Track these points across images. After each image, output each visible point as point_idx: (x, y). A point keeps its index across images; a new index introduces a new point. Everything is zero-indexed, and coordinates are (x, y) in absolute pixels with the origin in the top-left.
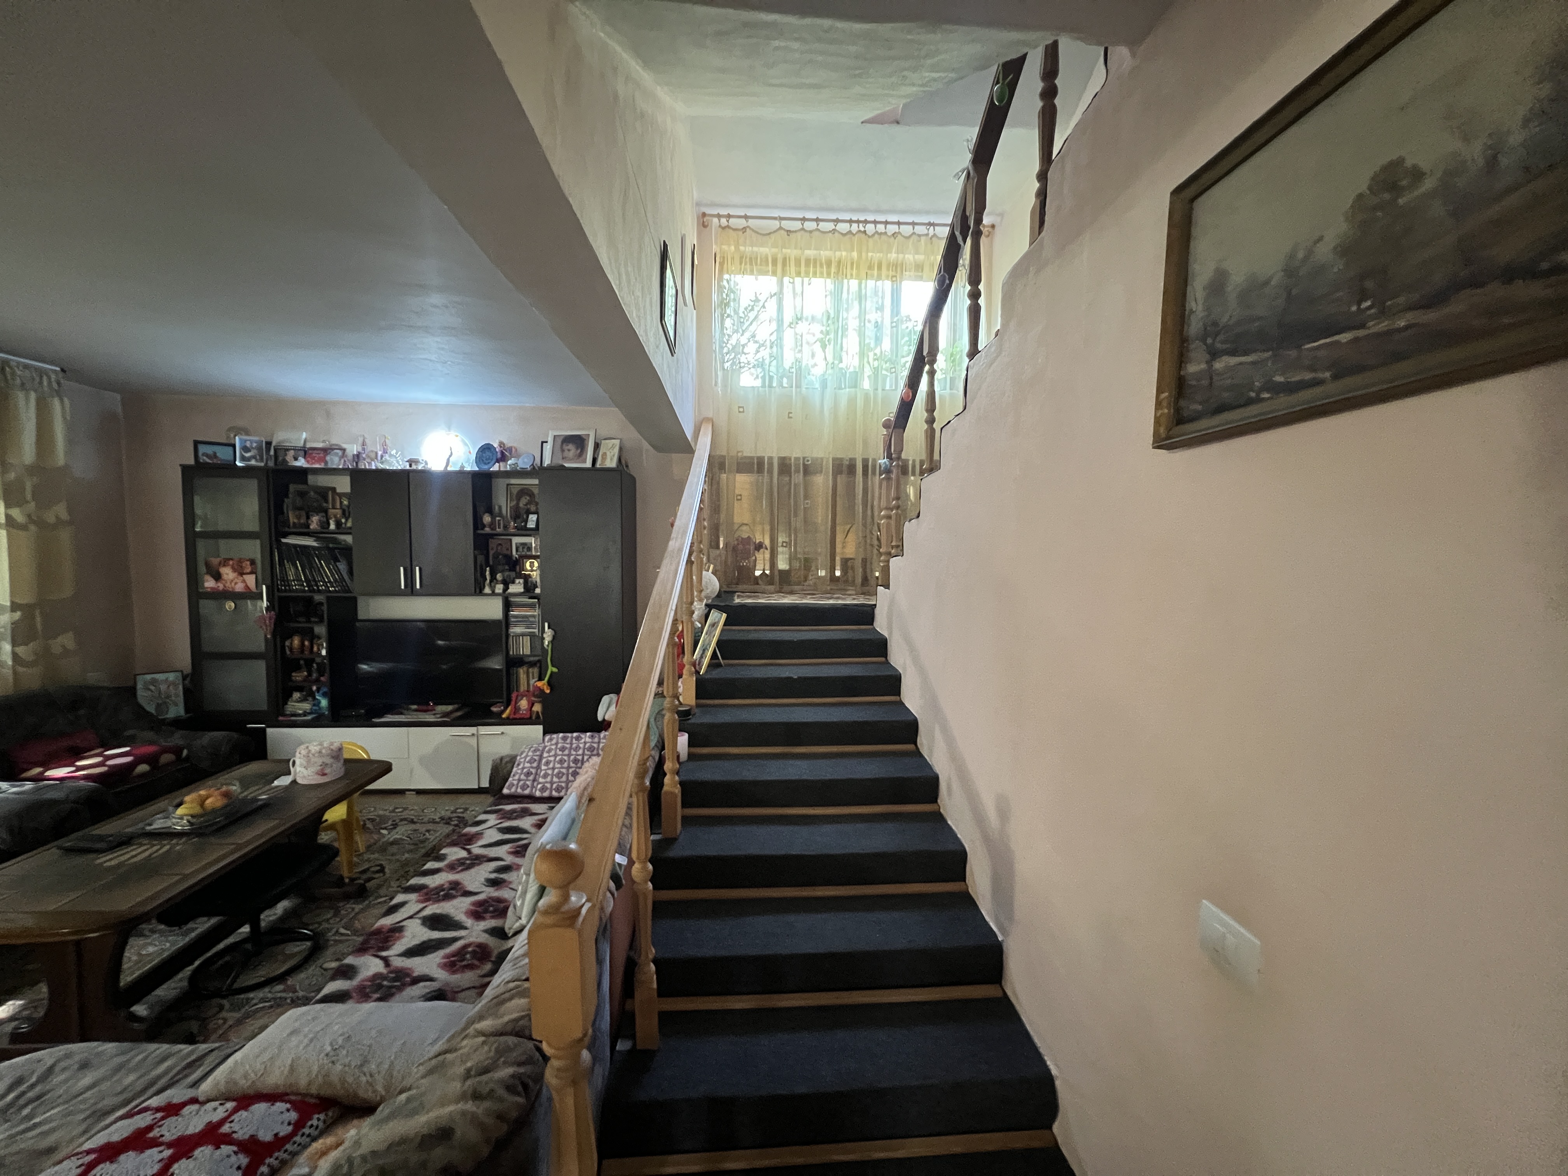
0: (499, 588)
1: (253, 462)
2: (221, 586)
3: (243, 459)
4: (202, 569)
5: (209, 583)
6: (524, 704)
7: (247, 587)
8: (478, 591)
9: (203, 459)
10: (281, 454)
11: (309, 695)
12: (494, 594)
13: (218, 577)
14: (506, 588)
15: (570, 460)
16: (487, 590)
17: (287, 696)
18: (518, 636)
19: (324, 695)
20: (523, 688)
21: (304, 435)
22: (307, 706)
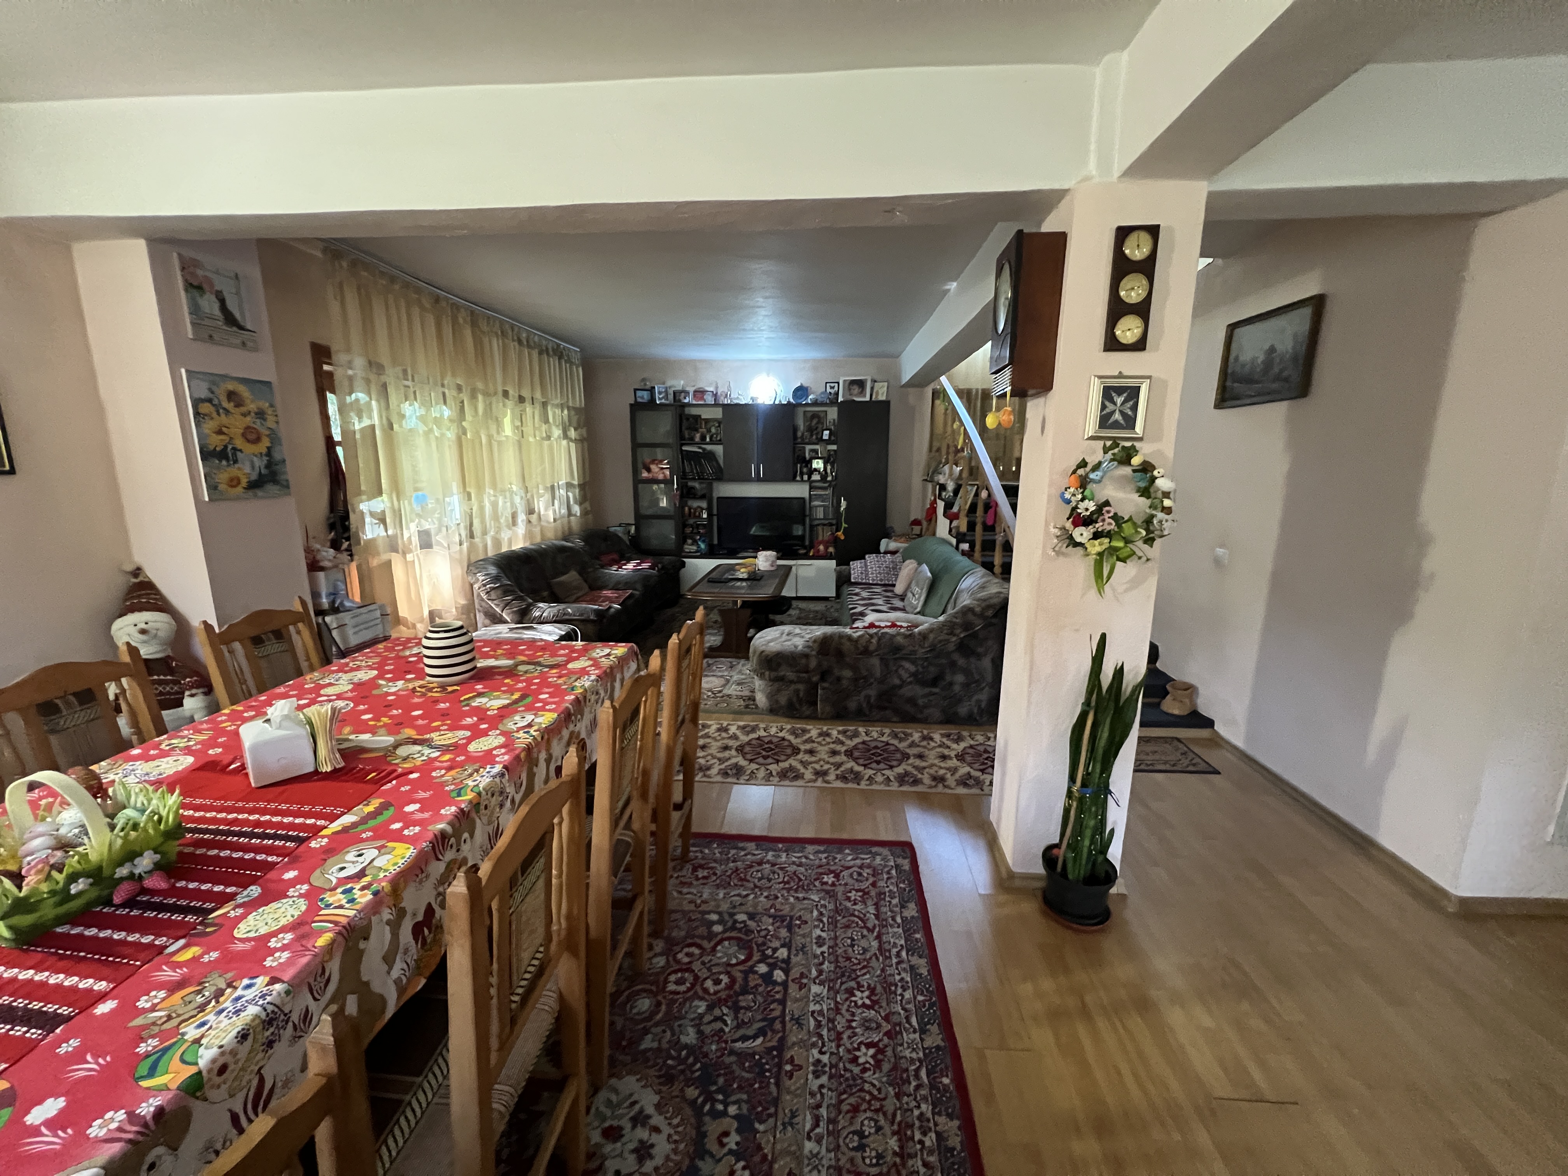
0: (806, 477)
1: (663, 401)
2: (650, 475)
3: (660, 399)
4: (640, 466)
5: (645, 474)
6: (821, 547)
7: (665, 476)
8: (793, 479)
9: (639, 400)
10: (677, 394)
11: (695, 542)
12: (802, 480)
13: (649, 470)
14: (809, 477)
15: (856, 395)
16: (798, 478)
17: (684, 542)
18: (817, 507)
19: (704, 541)
20: (820, 538)
21: (682, 382)
22: (694, 548)
